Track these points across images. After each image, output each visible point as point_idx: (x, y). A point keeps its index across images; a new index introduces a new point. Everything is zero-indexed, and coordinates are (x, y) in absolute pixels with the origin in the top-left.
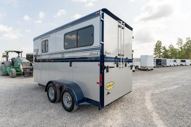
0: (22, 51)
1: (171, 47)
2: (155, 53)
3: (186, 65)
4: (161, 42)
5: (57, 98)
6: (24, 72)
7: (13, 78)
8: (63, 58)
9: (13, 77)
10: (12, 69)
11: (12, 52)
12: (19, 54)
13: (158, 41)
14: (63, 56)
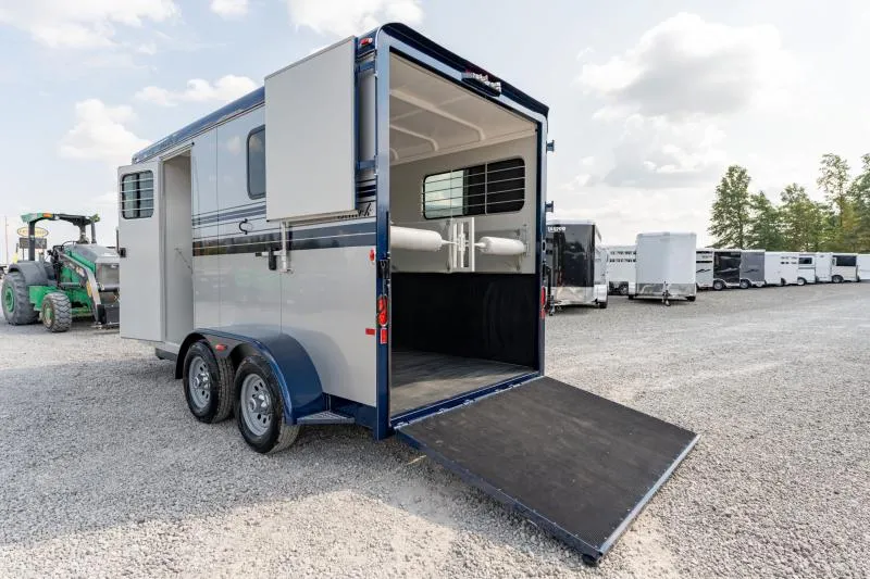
0: (96, 216)
1: (795, 195)
2: (716, 223)
3: (859, 281)
4: (743, 173)
5: (222, 404)
6: (106, 306)
7: (56, 332)
8: (243, 235)
9: (58, 329)
10: (52, 295)
11: (52, 218)
12: (83, 230)
13: (732, 170)
14: (244, 226)
